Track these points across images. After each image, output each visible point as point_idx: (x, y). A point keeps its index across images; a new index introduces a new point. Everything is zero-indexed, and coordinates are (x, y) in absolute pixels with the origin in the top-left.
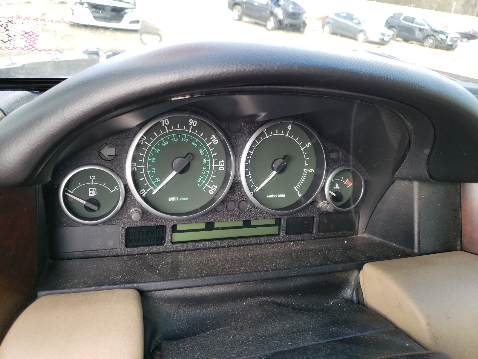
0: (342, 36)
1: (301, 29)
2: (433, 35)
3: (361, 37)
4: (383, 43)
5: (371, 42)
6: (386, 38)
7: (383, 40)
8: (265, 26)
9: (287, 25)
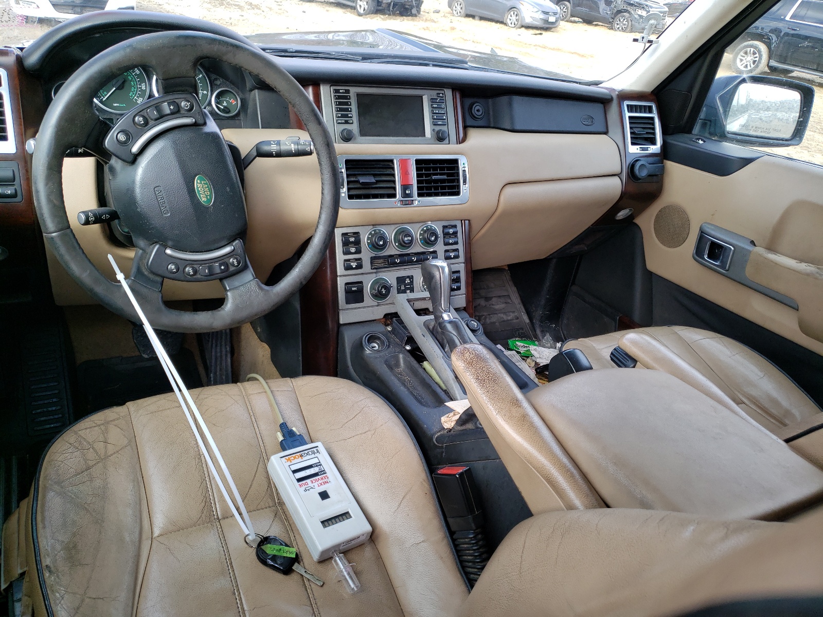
0: (482, 18)
1: (414, 11)
2: (626, 11)
3: (511, 18)
4: (547, 27)
5: (528, 27)
6: (552, 19)
7: (546, 21)
8: (354, 8)
9: (389, 4)
